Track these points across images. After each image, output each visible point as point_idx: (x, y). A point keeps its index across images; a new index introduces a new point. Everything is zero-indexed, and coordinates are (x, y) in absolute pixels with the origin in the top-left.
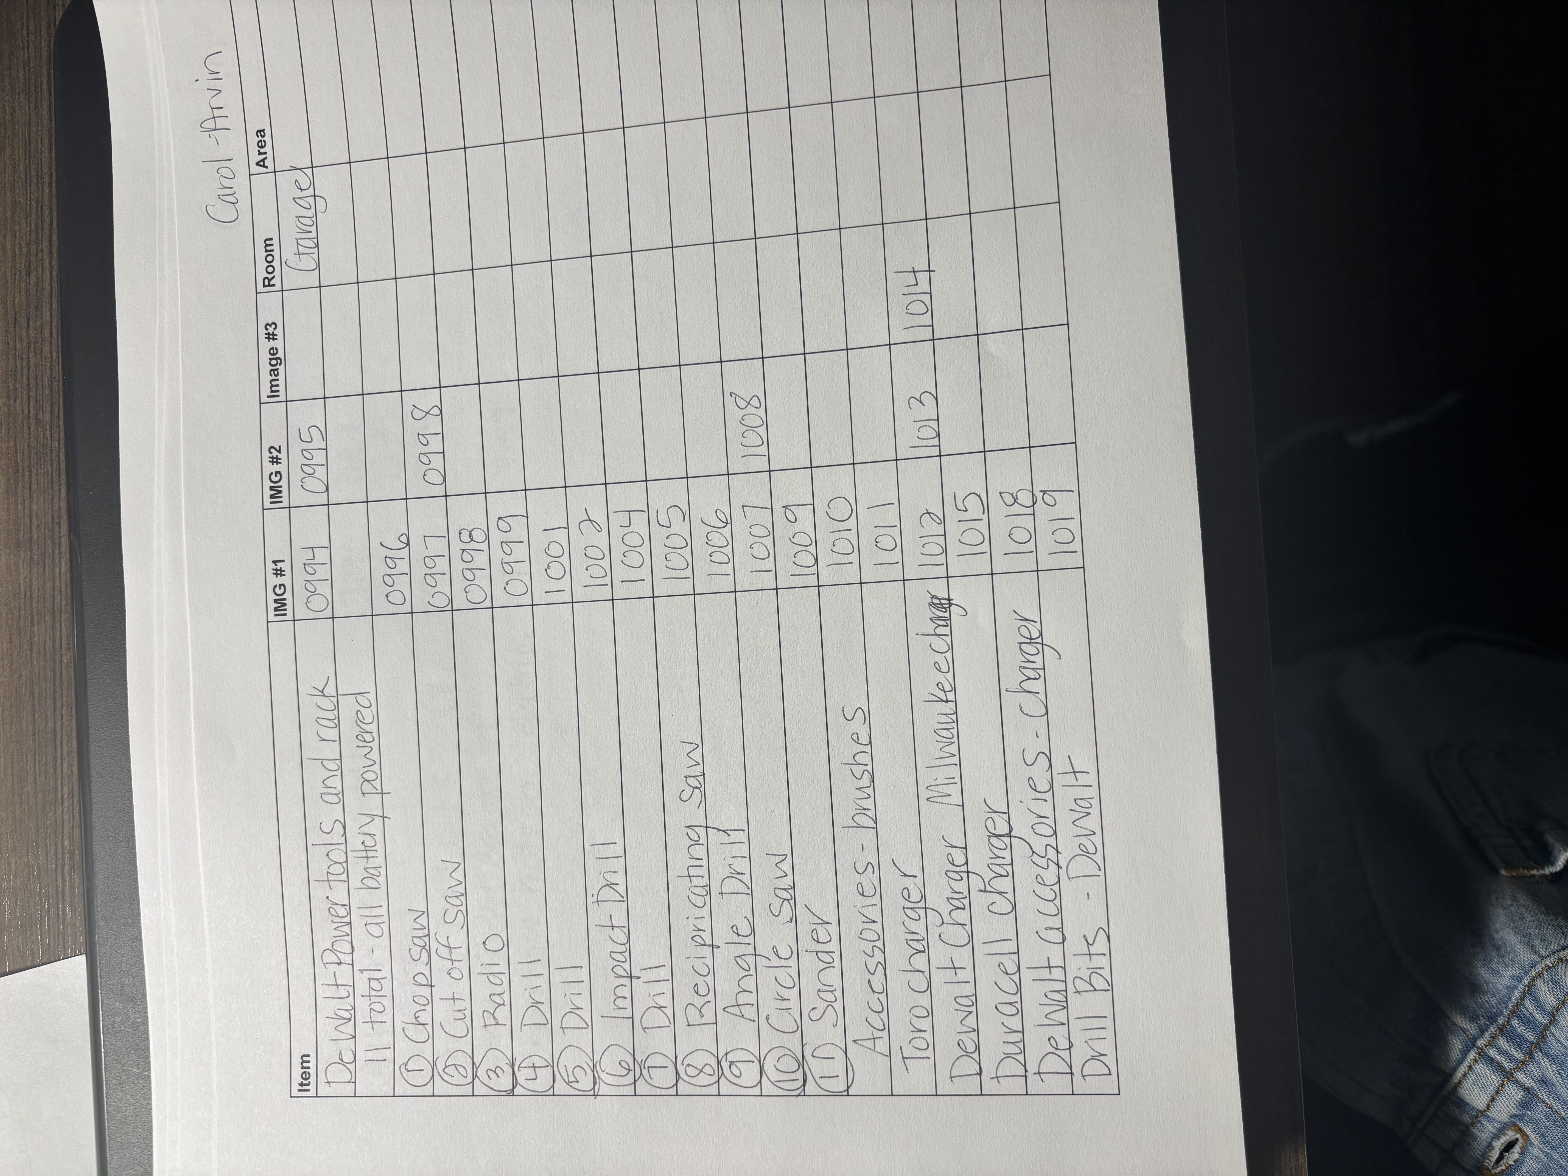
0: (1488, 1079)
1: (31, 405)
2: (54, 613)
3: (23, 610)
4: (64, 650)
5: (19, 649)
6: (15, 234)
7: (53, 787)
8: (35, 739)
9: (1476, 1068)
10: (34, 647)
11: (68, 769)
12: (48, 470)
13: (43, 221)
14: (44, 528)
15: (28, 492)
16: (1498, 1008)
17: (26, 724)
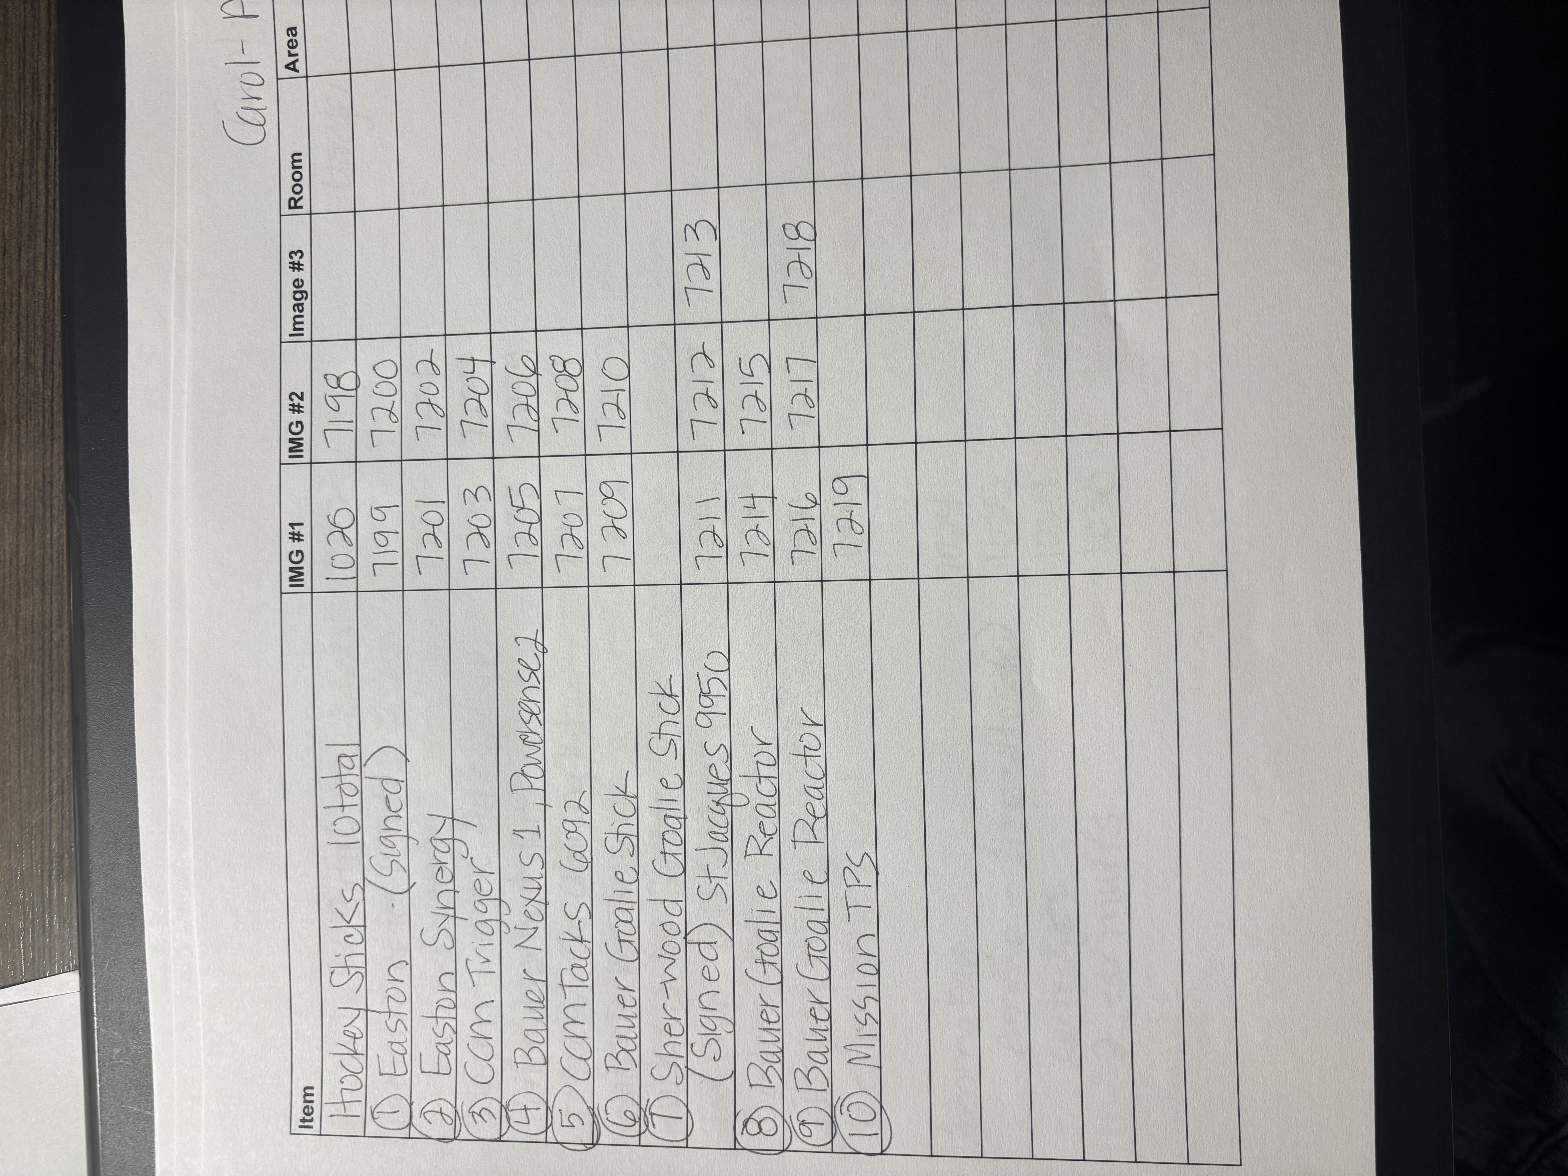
1: (20, 347)
2: (43, 584)
3: (7, 580)
4: (54, 627)
6: (6, 152)
7: (40, 782)
8: (19, 727)
10: (21, 623)
11: (57, 762)
12: (39, 422)
13: (38, 139)
14: (34, 488)
15: (15, 446)
17: (10, 709)
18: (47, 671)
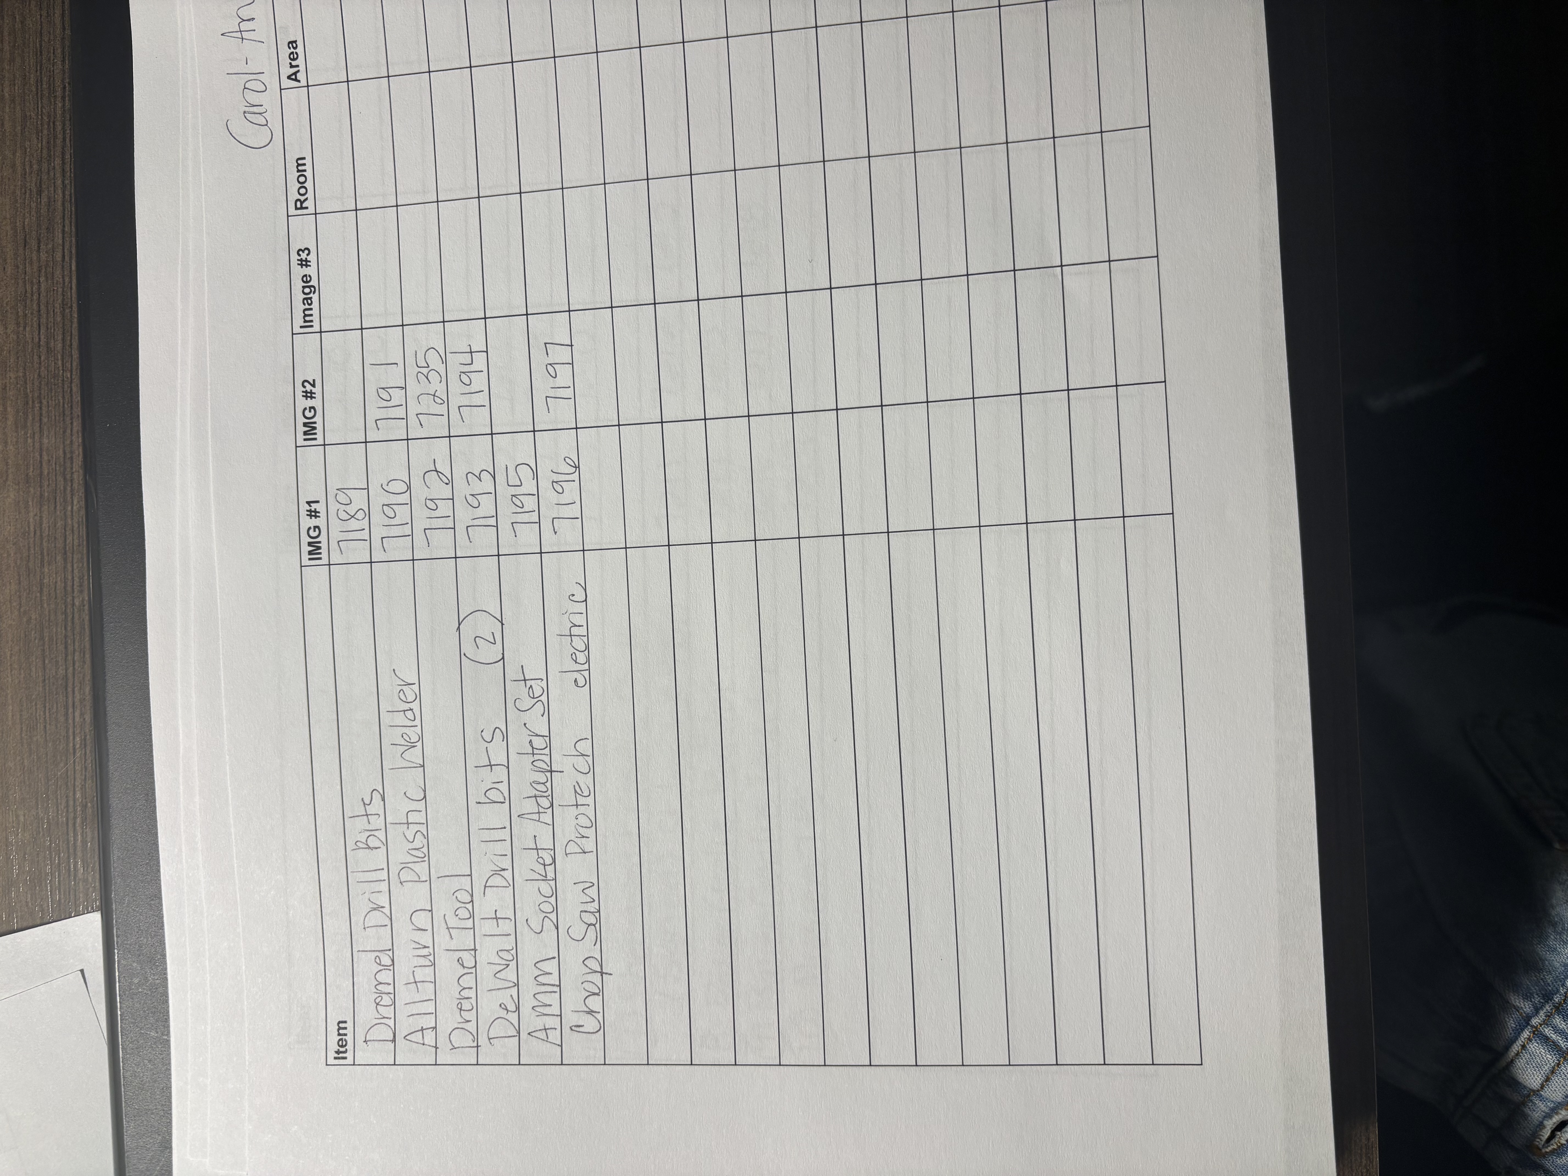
0: (1543, 1058)
1: (41, 333)
2: (65, 553)
3: (32, 549)
4: (75, 593)
5: (28, 591)
6: (26, 151)
7: (64, 736)
8: (44, 686)
9: (1530, 1047)
10: (45, 589)
11: (80, 718)
12: (60, 402)
13: (55, 137)
14: (56, 464)
15: (38, 425)
16: (1554, 986)
17: (36, 669)
18: (70, 634)
